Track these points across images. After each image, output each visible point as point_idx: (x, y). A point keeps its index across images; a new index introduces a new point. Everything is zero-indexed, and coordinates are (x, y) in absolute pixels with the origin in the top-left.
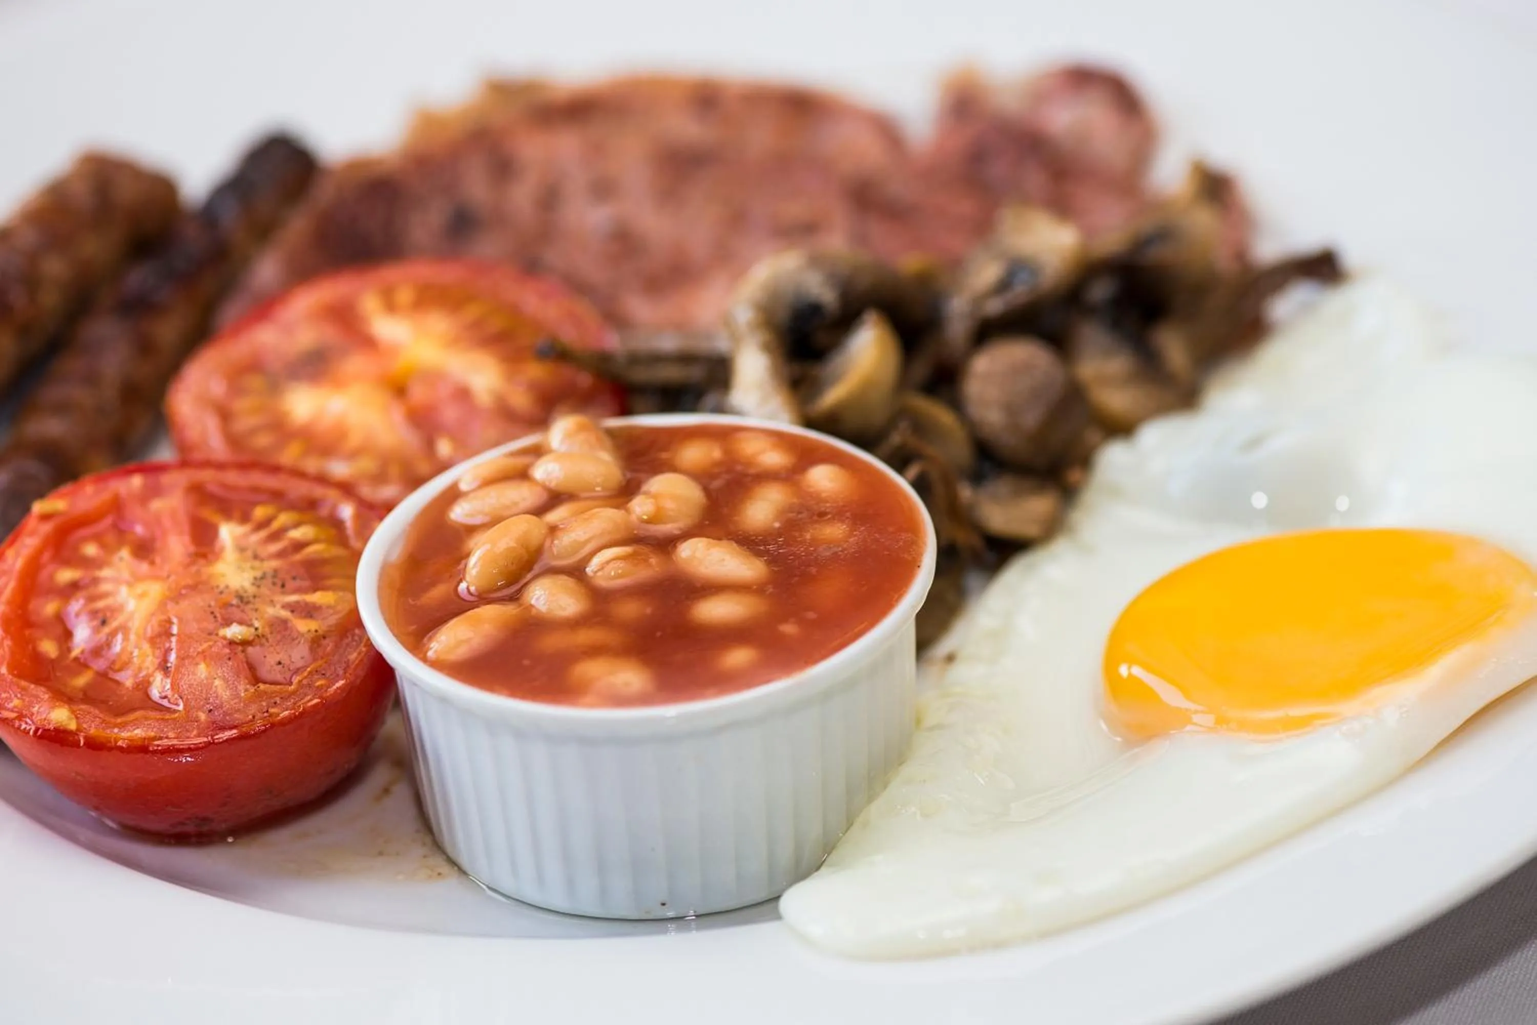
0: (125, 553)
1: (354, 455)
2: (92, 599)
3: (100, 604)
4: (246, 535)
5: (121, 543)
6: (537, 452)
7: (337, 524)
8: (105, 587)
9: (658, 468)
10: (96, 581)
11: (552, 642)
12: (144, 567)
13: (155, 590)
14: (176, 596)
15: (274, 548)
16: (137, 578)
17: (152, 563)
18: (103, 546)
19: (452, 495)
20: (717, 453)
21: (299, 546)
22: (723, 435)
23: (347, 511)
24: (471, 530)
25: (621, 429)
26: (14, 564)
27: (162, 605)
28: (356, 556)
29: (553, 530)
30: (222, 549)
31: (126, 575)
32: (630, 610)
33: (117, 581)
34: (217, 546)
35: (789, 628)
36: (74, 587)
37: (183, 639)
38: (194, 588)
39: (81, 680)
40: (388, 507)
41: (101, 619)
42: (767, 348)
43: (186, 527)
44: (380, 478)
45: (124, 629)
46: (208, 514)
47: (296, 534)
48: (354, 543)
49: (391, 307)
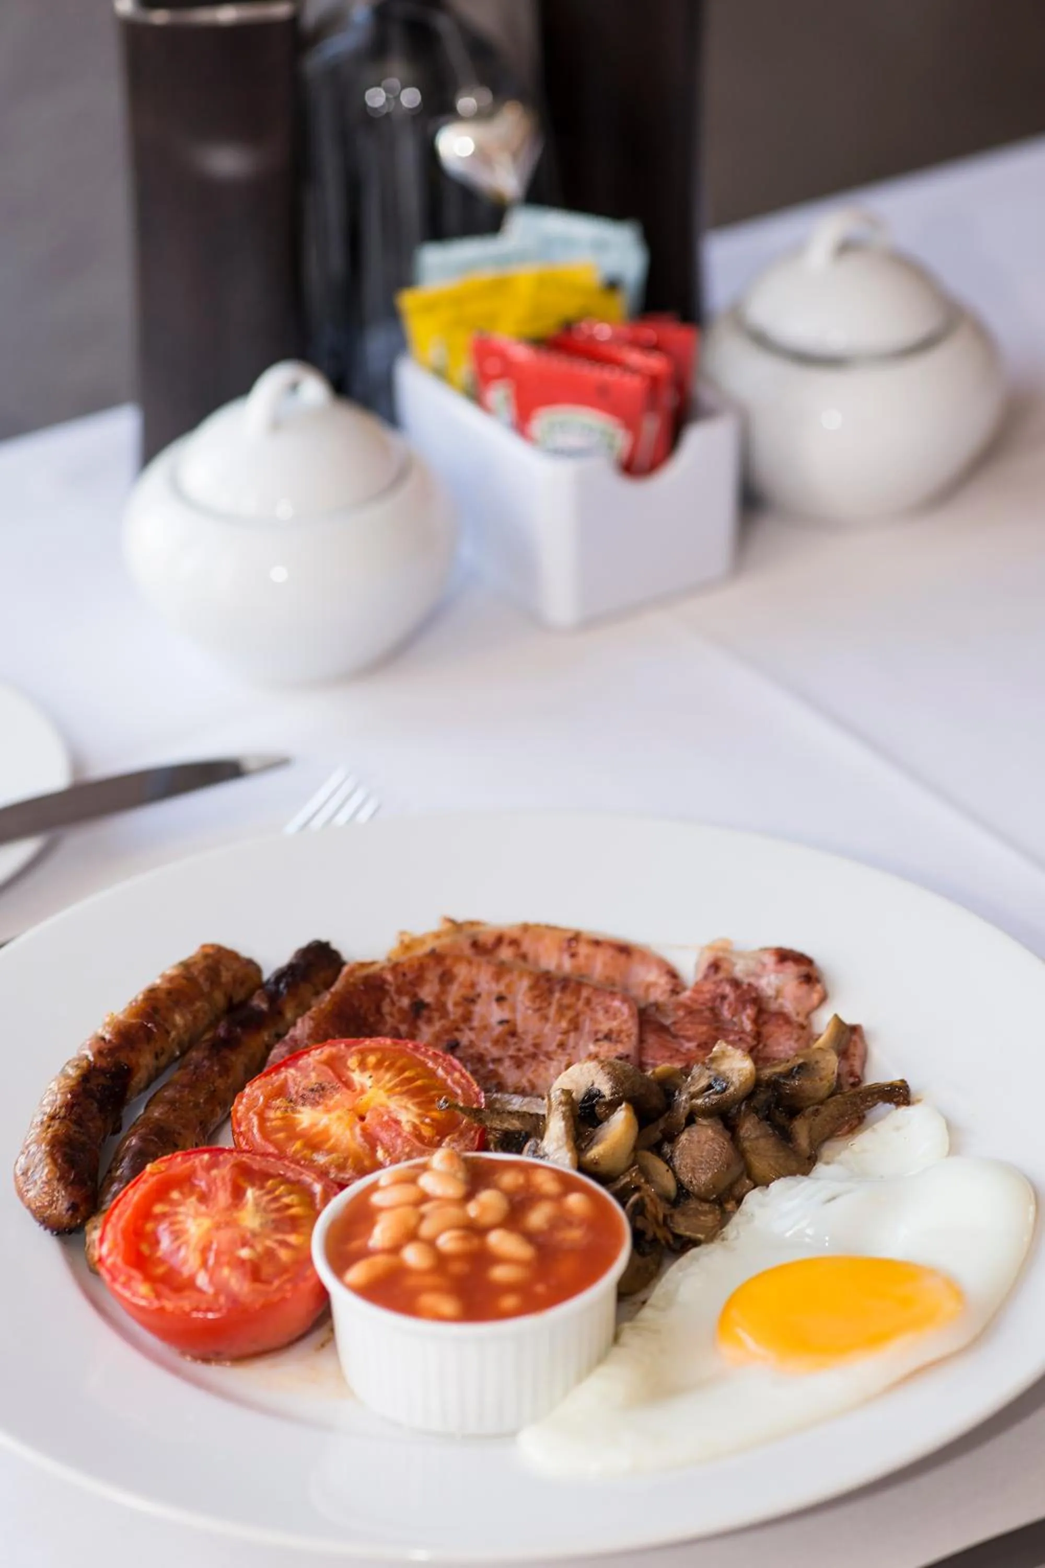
0: (193, 1199)
1: (330, 1151)
2: (172, 1224)
3: (177, 1227)
4: (262, 1196)
5: (192, 1193)
6: (424, 1168)
7: (312, 1195)
8: (180, 1218)
9: (488, 1186)
10: (176, 1214)
11: (411, 1282)
12: (203, 1208)
13: (206, 1223)
14: (218, 1227)
15: (274, 1206)
16: (197, 1215)
17: (207, 1207)
18: (182, 1193)
19: (374, 1188)
20: (521, 1180)
21: (288, 1206)
22: (526, 1169)
23: (318, 1188)
24: (381, 1209)
25: (473, 1158)
26: (132, 1198)
27: (209, 1231)
28: (318, 1213)
29: (422, 1217)
30: (246, 1204)
31: (192, 1211)
32: (457, 1268)
33: (187, 1215)
34: (244, 1201)
35: (540, 1288)
36: (164, 1215)
37: (218, 1254)
38: (228, 1224)
39: (160, 1270)
40: (342, 1186)
41: (177, 1235)
42: (564, 1117)
43: (229, 1188)
44: (341, 1168)
45: (186, 1243)
46: (241, 1181)
47: (287, 1200)
48: (318, 1207)
49: (363, 1066)
